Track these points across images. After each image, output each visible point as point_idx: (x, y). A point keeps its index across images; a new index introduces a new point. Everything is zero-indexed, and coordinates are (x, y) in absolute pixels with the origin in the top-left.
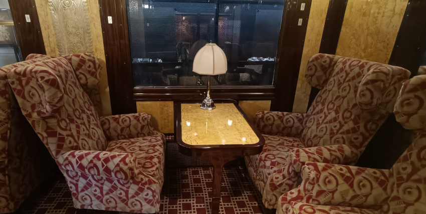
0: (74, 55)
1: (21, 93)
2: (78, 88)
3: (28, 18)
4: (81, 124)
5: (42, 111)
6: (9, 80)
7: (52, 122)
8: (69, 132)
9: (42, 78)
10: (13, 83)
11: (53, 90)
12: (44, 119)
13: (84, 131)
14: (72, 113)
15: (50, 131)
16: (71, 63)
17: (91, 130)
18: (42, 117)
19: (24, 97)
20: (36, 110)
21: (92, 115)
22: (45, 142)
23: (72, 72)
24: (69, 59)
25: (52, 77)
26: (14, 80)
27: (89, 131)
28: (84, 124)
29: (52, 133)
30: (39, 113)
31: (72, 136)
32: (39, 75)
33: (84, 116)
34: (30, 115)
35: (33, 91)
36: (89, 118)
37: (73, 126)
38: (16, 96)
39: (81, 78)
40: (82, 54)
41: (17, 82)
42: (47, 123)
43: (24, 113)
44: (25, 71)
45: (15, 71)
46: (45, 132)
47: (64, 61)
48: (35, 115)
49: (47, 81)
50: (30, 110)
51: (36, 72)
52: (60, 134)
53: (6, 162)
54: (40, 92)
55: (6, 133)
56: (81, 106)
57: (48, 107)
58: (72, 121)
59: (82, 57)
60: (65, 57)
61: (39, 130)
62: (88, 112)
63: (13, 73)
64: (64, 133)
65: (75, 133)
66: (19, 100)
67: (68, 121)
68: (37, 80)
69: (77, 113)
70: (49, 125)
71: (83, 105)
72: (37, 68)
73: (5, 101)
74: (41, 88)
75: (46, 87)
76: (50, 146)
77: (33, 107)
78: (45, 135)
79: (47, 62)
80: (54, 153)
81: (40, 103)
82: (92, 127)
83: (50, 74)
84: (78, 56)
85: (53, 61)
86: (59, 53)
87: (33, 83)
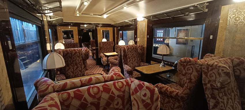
0: (236, 58)
1: (206, 74)
2: (233, 77)
3: (211, 37)
4: (230, 98)
5: (214, 85)
6: (203, 66)
7: (216, 92)
8: (222, 100)
9: (222, 70)
10: (204, 68)
11: (227, 78)
12: (212, 89)
13: (231, 103)
14: (227, 90)
15: (213, 95)
16: (232, 62)
17: (235, 104)
18: (212, 88)
19: (207, 76)
20: (210, 83)
21: (237, 95)
22: (208, 99)
23: (232, 67)
24: (232, 60)
25: (228, 71)
26: (205, 67)
27: (233, 105)
28: (231, 99)
29: (214, 97)
30: (211, 85)
31: (224, 103)
32: (221, 68)
33: (233, 94)
34: (206, 84)
35: (213, 75)
36: (235, 97)
37: (225, 98)
38: (203, 74)
39: (236, 72)
40: (242, 58)
41: (206, 68)
42: (213, 91)
43: (203, 82)
44: (213, 64)
45: (207, 63)
46: (211, 95)
47: (229, 61)
48: (209, 85)
49: (225, 73)
50: (207, 82)
51: (219, 66)
52: (218, 99)
53: (186, 99)
54: (217, 76)
55: (192, 88)
56: (232, 88)
57: (219, 85)
58: (226, 95)
59: (242, 60)
60: (229, 58)
61: (208, 93)
62: (235, 92)
63: (206, 64)
64: (220, 100)
65: (225, 103)
66: (204, 76)
67: (224, 94)
68: (219, 70)
69: (229, 92)
70: (214, 92)
71: (233, 87)
72: (220, 64)
73: (197, 74)
74: (219, 75)
75: (223, 75)
76: (210, 103)
77: (209, 81)
78: (210, 96)
79: (221, 61)
80: (211, 107)
81: (215, 81)
82: (235, 102)
83: (227, 69)
84: (239, 59)
85: (224, 60)
86: (223, 54)
87: (215, 71)
